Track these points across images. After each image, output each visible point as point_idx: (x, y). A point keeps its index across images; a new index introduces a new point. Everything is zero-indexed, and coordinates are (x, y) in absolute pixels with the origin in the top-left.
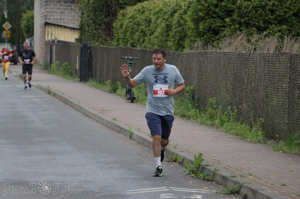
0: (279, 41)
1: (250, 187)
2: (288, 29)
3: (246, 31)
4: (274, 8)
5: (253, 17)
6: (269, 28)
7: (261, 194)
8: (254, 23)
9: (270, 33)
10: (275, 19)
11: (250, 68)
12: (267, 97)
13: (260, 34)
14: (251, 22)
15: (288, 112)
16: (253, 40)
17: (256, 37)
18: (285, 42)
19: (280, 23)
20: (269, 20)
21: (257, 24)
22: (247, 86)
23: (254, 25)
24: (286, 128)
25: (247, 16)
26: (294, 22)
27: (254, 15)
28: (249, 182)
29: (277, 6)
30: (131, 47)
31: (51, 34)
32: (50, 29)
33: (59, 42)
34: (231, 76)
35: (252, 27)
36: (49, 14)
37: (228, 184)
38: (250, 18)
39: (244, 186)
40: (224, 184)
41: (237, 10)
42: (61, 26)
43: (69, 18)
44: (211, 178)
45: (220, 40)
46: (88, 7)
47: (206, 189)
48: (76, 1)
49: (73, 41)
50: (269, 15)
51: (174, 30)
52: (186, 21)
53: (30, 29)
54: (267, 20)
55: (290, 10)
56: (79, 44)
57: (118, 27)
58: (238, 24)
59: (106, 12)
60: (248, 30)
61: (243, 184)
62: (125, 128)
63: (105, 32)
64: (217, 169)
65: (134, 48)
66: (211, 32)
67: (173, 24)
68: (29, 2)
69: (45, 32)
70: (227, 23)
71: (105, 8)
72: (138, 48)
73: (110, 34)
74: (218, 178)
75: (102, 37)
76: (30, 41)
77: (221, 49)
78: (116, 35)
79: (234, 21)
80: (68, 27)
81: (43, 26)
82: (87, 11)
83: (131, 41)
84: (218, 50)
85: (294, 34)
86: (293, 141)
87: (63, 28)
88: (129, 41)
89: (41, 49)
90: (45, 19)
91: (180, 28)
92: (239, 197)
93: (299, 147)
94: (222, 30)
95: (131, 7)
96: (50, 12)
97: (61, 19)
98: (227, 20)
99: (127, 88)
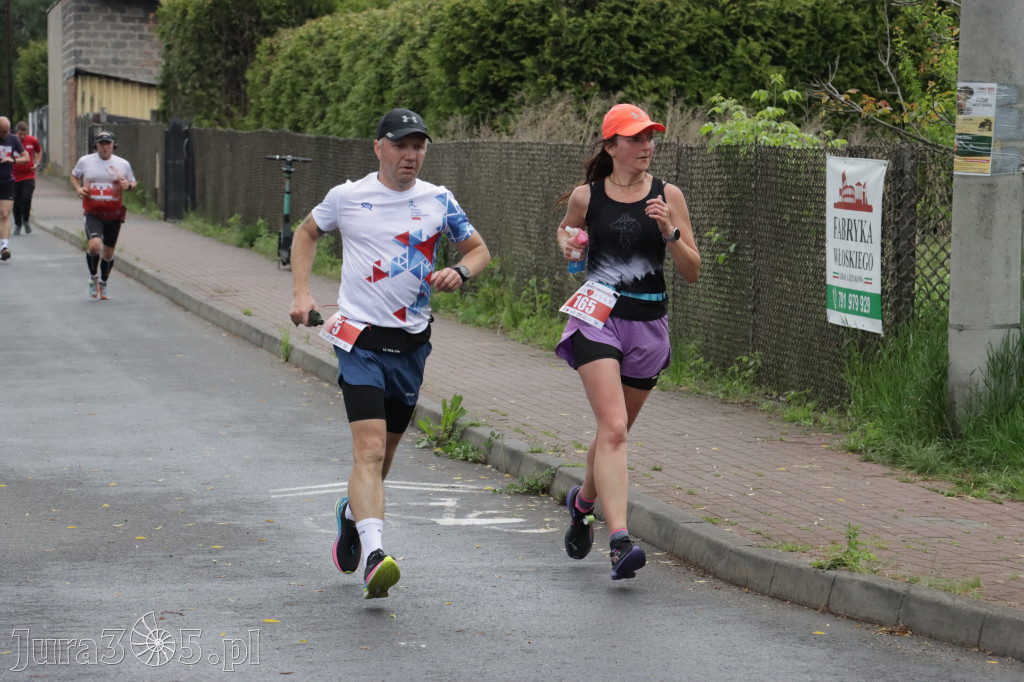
0: (654, 115)
1: (575, 475)
2: (675, 86)
3: (573, 90)
4: (642, 34)
5: (589, 56)
6: (630, 83)
8: (593, 70)
9: (632, 95)
10: (644, 61)
13: (608, 97)
14: (586, 67)
15: (674, 290)
16: (591, 114)
17: (597, 104)
18: (669, 118)
19: (657, 70)
20: (629, 62)
21: (599, 72)
23: (595, 76)
25: (575, 54)
26: (690, 68)
27: (592, 51)
28: (574, 463)
29: (648, 29)
30: (292, 133)
31: (92, 100)
32: (87, 88)
33: (111, 118)
34: (535, 202)
35: (587, 81)
36: (83, 48)
37: (523, 469)
38: (582, 58)
39: (561, 473)
40: (513, 469)
41: (551, 38)
42: (117, 79)
43: (137, 58)
44: (482, 456)
45: (511, 113)
46: (181, 31)
47: (471, 484)
48: (151, 16)
49: (147, 116)
50: (628, 50)
51: (397, 87)
52: (425, 66)
53: (37, 86)
54: (626, 65)
55: (680, 38)
56: (160, 123)
57: (257, 81)
58: (553, 73)
59: (227, 43)
60: (579, 87)
61: (561, 469)
62: (274, 335)
63: (227, 93)
64: (496, 434)
65: (299, 134)
66: (489, 94)
67: (394, 72)
68: (35, 20)
69: (76, 95)
70: (528, 71)
71: (225, 33)
72: (310, 133)
73: (238, 98)
74: (499, 457)
75: (220, 107)
76: (40, 118)
77: (512, 134)
78: (252, 101)
79: (543, 65)
80: (133, 83)
81: (72, 80)
82: (179, 40)
83: (292, 116)
84: (505, 138)
85: (691, 98)
86: (685, 361)
87: (121, 85)
88: (287, 115)
89: (66, 138)
90: (76, 62)
91: (413, 83)
92: (548, 502)
93: (700, 374)
94: (516, 87)
95: (290, 30)
96: (87, 44)
97: (116, 62)
98: (527, 62)
99: (280, 234)
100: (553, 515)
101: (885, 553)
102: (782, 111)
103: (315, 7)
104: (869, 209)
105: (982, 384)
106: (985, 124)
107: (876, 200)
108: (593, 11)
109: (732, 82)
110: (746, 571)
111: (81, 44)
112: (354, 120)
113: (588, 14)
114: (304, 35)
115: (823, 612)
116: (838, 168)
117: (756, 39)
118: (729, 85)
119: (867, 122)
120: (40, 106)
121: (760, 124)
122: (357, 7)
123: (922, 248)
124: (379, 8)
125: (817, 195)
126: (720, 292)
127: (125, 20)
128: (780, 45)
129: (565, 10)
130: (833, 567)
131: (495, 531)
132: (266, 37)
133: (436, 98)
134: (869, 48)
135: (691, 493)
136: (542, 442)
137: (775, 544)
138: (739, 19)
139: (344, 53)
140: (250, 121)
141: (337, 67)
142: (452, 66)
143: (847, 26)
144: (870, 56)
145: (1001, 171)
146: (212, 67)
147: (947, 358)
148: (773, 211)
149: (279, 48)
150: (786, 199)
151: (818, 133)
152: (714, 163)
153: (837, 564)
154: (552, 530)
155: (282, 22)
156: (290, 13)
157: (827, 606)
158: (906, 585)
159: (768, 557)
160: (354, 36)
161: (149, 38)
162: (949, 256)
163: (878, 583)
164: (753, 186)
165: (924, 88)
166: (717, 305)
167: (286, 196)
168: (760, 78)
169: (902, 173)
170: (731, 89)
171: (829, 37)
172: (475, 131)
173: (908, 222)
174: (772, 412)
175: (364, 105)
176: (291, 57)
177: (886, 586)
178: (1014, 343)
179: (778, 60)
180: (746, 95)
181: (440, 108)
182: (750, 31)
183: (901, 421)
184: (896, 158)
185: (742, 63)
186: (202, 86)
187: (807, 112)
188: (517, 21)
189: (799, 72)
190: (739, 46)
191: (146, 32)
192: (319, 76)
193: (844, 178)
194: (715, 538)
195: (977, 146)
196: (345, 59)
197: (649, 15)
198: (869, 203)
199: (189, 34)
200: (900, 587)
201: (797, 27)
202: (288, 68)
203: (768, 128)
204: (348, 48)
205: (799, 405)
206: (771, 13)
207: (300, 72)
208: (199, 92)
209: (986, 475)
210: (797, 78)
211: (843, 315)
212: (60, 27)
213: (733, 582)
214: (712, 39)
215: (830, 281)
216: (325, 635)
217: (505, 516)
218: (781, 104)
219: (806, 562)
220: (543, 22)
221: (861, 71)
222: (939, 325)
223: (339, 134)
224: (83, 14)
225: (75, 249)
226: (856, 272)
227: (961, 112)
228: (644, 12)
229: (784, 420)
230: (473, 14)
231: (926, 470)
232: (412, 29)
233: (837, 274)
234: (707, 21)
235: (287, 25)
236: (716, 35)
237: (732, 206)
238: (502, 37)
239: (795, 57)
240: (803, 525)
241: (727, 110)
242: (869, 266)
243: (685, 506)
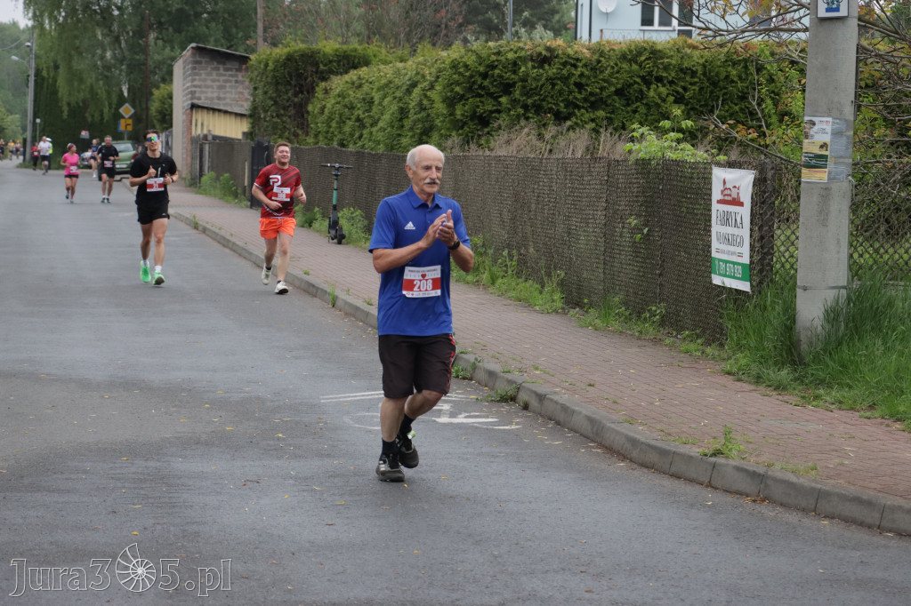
0: (592, 138)
1: (534, 389)
2: (607, 118)
3: (535, 119)
4: (584, 81)
5: (547, 96)
6: (575, 115)
7: (551, 400)
8: (549, 106)
9: (576, 124)
10: (585, 100)
11: (541, 184)
12: (570, 233)
13: (560, 125)
14: (544, 103)
15: (604, 259)
16: (548, 136)
17: (552, 130)
18: (602, 140)
19: (594, 106)
20: (574, 101)
21: (554, 107)
22: (536, 215)
23: (550, 110)
24: (601, 288)
25: (537, 94)
26: (617, 105)
27: (549, 93)
28: (533, 380)
29: (588, 78)
30: (339, 148)
31: (202, 125)
32: (199, 117)
33: (215, 138)
34: (508, 197)
35: (545, 113)
36: (198, 89)
37: (497, 384)
38: (542, 97)
39: (524, 387)
40: (491, 384)
41: (520, 83)
42: (219, 111)
43: (233, 96)
44: (468, 375)
45: (491, 135)
46: (264, 77)
47: (460, 394)
48: (244, 67)
49: (240, 136)
50: (574, 92)
51: (412, 117)
52: (433, 102)
53: (165, 115)
54: (572, 102)
55: (610, 84)
56: (249, 141)
57: (316, 112)
58: (521, 108)
59: (295, 86)
60: (540, 118)
61: (524, 384)
62: (325, 289)
63: (295, 120)
64: (479, 359)
65: (344, 149)
66: (476, 122)
67: (411, 106)
68: (165, 70)
69: (191, 121)
70: (504, 106)
71: (294, 79)
72: (351, 148)
73: (303, 124)
74: (481, 375)
75: (290, 130)
76: (167, 137)
77: (492, 150)
78: (312, 126)
79: (514, 102)
80: (231, 113)
81: (189, 111)
82: (262, 83)
83: (339, 137)
84: (488, 153)
85: (618, 126)
86: (611, 309)
87: (222, 114)
88: (336, 136)
89: (185, 151)
90: (192, 99)
91: (424, 114)
92: (514, 407)
93: (622, 319)
94: (495, 117)
95: (339, 77)
96: (200, 87)
97: (219, 98)
98: (504, 100)
99: (330, 218)
100: (518, 417)
101: (751, 446)
102: (681, 136)
103: (356, 61)
104: (741, 204)
105: (820, 328)
106: (824, 146)
107: (746, 197)
108: (550, 65)
109: (646, 115)
110: (653, 458)
111: (195, 86)
112: (382, 139)
113: (546, 67)
114: (349, 80)
115: (707, 486)
116: (720, 175)
117: (664, 86)
118: (644, 117)
119: (741, 144)
120: (167, 129)
121: (666, 144)
122: (386, 61)
123: (778, 232)
124: (401, 62)
125: (706, 194)
126: (637, 262)
127: (226, 70)
128: (680, 90)
129: (530, 64)
130: (714, 455)
131: (477, 428)
132: (322, 81)
133: (439, 124)
134: (742, 92)
135: (615, 402)
136: (511, 365)
137: (673, 439)
138: (652, 71)
139: (376, 92)
140: (311, 140)
141: (371, 102)
142: (451, 102)
143: (727, 77)
144: (743, 98)
145: (834, 179)
146: (285, 102)
147: (795, 309)
148: (674, 205)
149: (331, 89)
150: (683, 197)
151: (707, 151)
152: (634, 171)
153: (717, 453)
154: (517, 427)
155: (334, 71)
156: (339, 65)
157: (709, 482)
158: (765, 468)
159: (668, 448)
160: (383, 81)
161: (242, 83)
162: (797, 238)
163: (745, 467)
164: (661, 187)
165: (781, 121)
166: (635, 271)
167: (335, 192)
168: (666, 112)
169: (765, 180)
170: (646, 120)
171: (715, 84)
172: (466, 147)
173: (769, 214)
174: (671, 347)
175: (389, 129)
176: (339, 96)
177: (751, 469)
178: (842, 300)
179: (679, 100)
180: (656, 124)
181: (442, 131)
182: (659, 79)
183: (763, 353)
184: (761, 169)
185: (654, 101)
186: (277, 116)
187: (700, 136)
188: (497, 71)
189: (693, 109)
190: (652, 90)
191: (240, 78)
192: (359, 109)
193: (724, 183)
194: (632, 434)
195: (818, 161)
196: (377, 97)
197: (589, 68)
198: (741, 200)
199: (269, 80)
200: (761, 470)
201: (692, 77)
202: (337, 103)
203: (671, 147)
204: (379, 90)
205: (692, 341)
206: (674, 67)
207: (346, 106)
208: (275, 120)
209: (822, 392)
210: (692, 113)
211: (722, 278)
212: (181, 74)
213: (644, 465)
214: (633, 85)
215: (714, 254)
216: (358, 498)
217: (483, 417)
218: (680, 130)
219: (695, 451)
220: (515, 72)
221: (737, 108)
222: (790, 285)
223: (372, 149)
224: (197, 66)
225: (188, 227)
226: (732, 248)
227: (807, 137)
228: (585, 65)
229: (681, 352)
230: (466, 66)
231: (780, 387)
232: (423, 76)
233: (718, 250)
234: (629, 72)
235: (337, 73)
236: (635, 82)
237: (646, 201)
238: (486, 83)
239: (691, 98)
240: (693, 426)
241: (643, 134)
242: (741, 244)
243: (611, 411)
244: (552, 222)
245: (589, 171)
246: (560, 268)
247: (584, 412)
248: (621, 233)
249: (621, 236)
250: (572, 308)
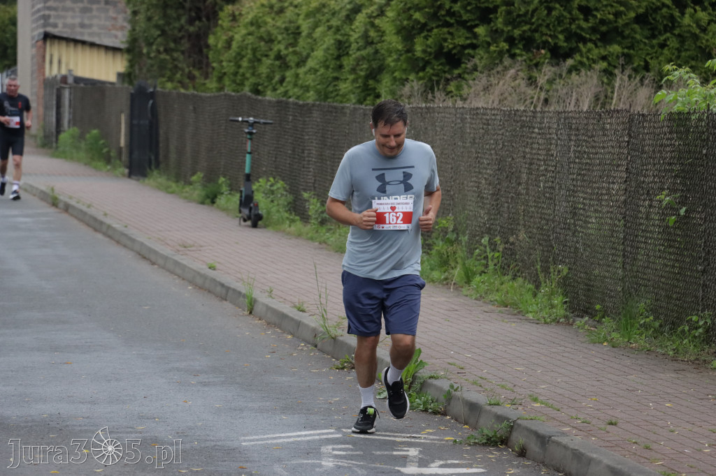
0: (603, 83)
1: (534, 428)
2: (623, 54)
3: (525, 57)
4: (592, 4)
5: (541, 25)
6: (580, 51)
7: (558, 444)
8: (544, 38)
9: (581, 63)
10: (594, 30)
11: (535, 146)
12: (575, 214)
13: (558, 64)
14: (537, 35)
15: (624, 250)
16: (542, 81)
17: (548, 71)
18: (617, 85)
19: (606, 39)
20: (578, 31)
21: (550, 40)
22: (528, 189)
23: (545, 45)
24: (619, 289)
25: (526, 23)
26: (638, 37)
27: (543, 20)
28: (532, 416)
30: (253, 95)
31: (60, 62)
32: (56, 51)
33: (78, 80)
34: (488, 164)
35: (538, 49)
36: (53, 13)
37: (482, 421)
38: (533, 27)
39: (519, 425)
40: (472, 421)
42: (83, 43)
43: (103, 22)
44: (441, 408)
45: (464, 79)
47: (431, 434)
49: (113, 79)
50: (578, 19)
51: (354, 54)
52: (383, 33)
53: (6, 48)
54: (575, 33)
55: (629, 8)
56: (126, 85)
57: (220, 46)
58: (505, 41)
59: (190, 10)
60: (530, 55)
61: (518, 421)
62: (238, 289)
63: (190, 57)
64: (455, 386)
65: (259, 97)
66: (443, 60)
67: (352, 39)
69: (44, 57)
70: (481, 39)
72: (270, 96)
73: (201, 62)
74: (458, 408)
75: (183, 70)
77: (466, 99)
78: (214, 65)
79: (495, 34)
80: (99, 46)
81: (40, 43)
83: (252, 80)
84: (460, 103)
85: (639, 65)
86: (634, 319)
87: (87, 48)
89: (34, 98)
90: (45, 26)
91: (370, 50)
92: (506, 453)
93: (650, 332)
94: (469, 55)
96: (55, 9)
97: (82, 25)
98: (481, 30)
99: (241, 192)
100: (512, 466)
109: (679, 50)
111: (49, 9)
112: (312, 84)
117: (704, 9)
118: (676, 53)
120: (10, 66)
121: (713, 92)
126: (670, 253)
132: (228, 4)
133: (392, 64)
135: (647, 448)
136: (499, 395)
139: (304, 19)
140: (212, 84)
141: (297, 33)
142: (408, 33)
146: (176, 31)
149: (240, 15)
152: (666, 129)
160: (314, 4)
161: (116, 4)
164: (704, 152)
166: (667, 266)
167: (248, 156)
168: (707, 46)
170: (678, 57)
172: (430, 96)
175: (322, 70)
176: (252, 24)
181: (396, 74)
185: (689, 32)
186: (166, 51)
190: (687, 16)
192: (279, 42)
196: (305, 26)
204: (307, 16)
207: (261, 38)
214: (660, 9)
217: (466, 466)
223: (298, 98)
225: (45, 204)
237: (683, 171)
238: (457, 7)
241: (680, 78)
243: (643, 460)
244: (551, 199)
245: (603, 129)
246: (562, 262)
247: (606, 461)
248: (648, 214)
249: (647, 218)
250: (578, 316)
